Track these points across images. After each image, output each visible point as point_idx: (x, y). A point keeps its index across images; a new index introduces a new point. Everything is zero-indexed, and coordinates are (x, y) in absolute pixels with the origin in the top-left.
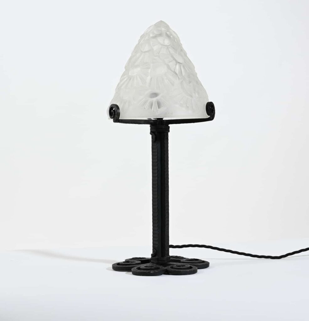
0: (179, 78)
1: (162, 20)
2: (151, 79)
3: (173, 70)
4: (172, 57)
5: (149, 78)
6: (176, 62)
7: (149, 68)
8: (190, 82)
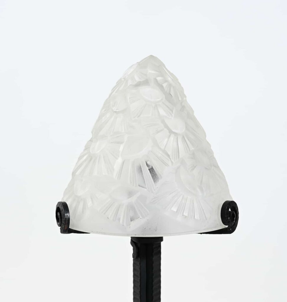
0: (172, 162)
1: (153, 55)
2: (123, 163)
3: (163, 148)
4: (163, 122)
5: (120, 160)
6: (169, 132)
7: (122, 143)
8: (194, 167)
